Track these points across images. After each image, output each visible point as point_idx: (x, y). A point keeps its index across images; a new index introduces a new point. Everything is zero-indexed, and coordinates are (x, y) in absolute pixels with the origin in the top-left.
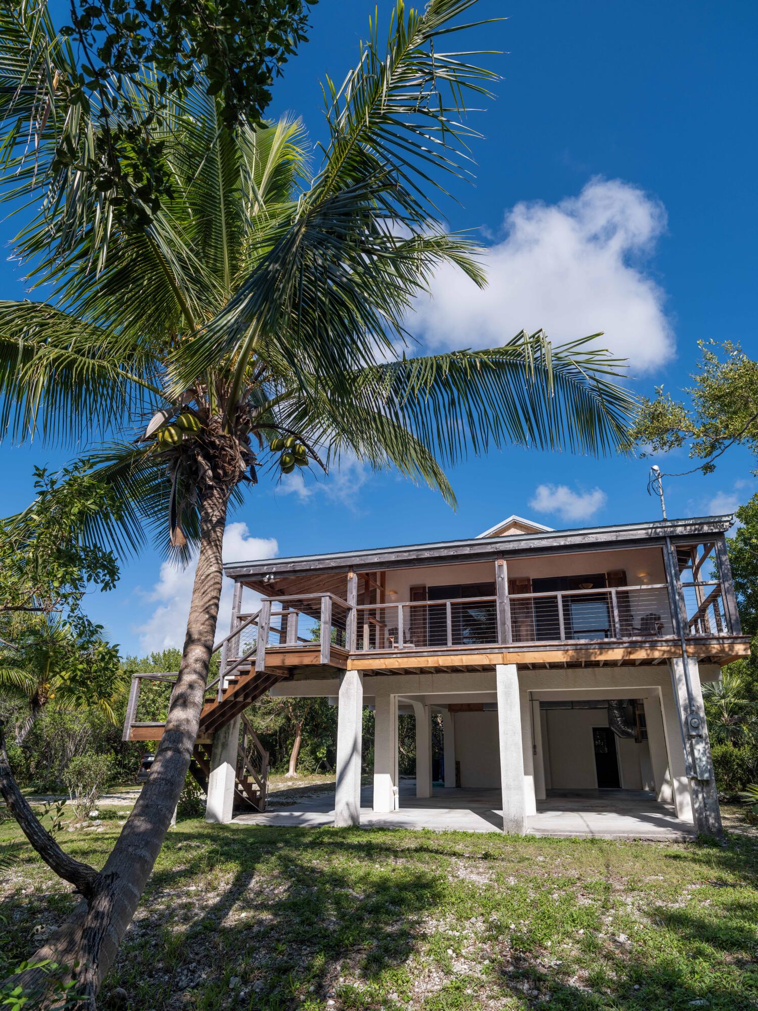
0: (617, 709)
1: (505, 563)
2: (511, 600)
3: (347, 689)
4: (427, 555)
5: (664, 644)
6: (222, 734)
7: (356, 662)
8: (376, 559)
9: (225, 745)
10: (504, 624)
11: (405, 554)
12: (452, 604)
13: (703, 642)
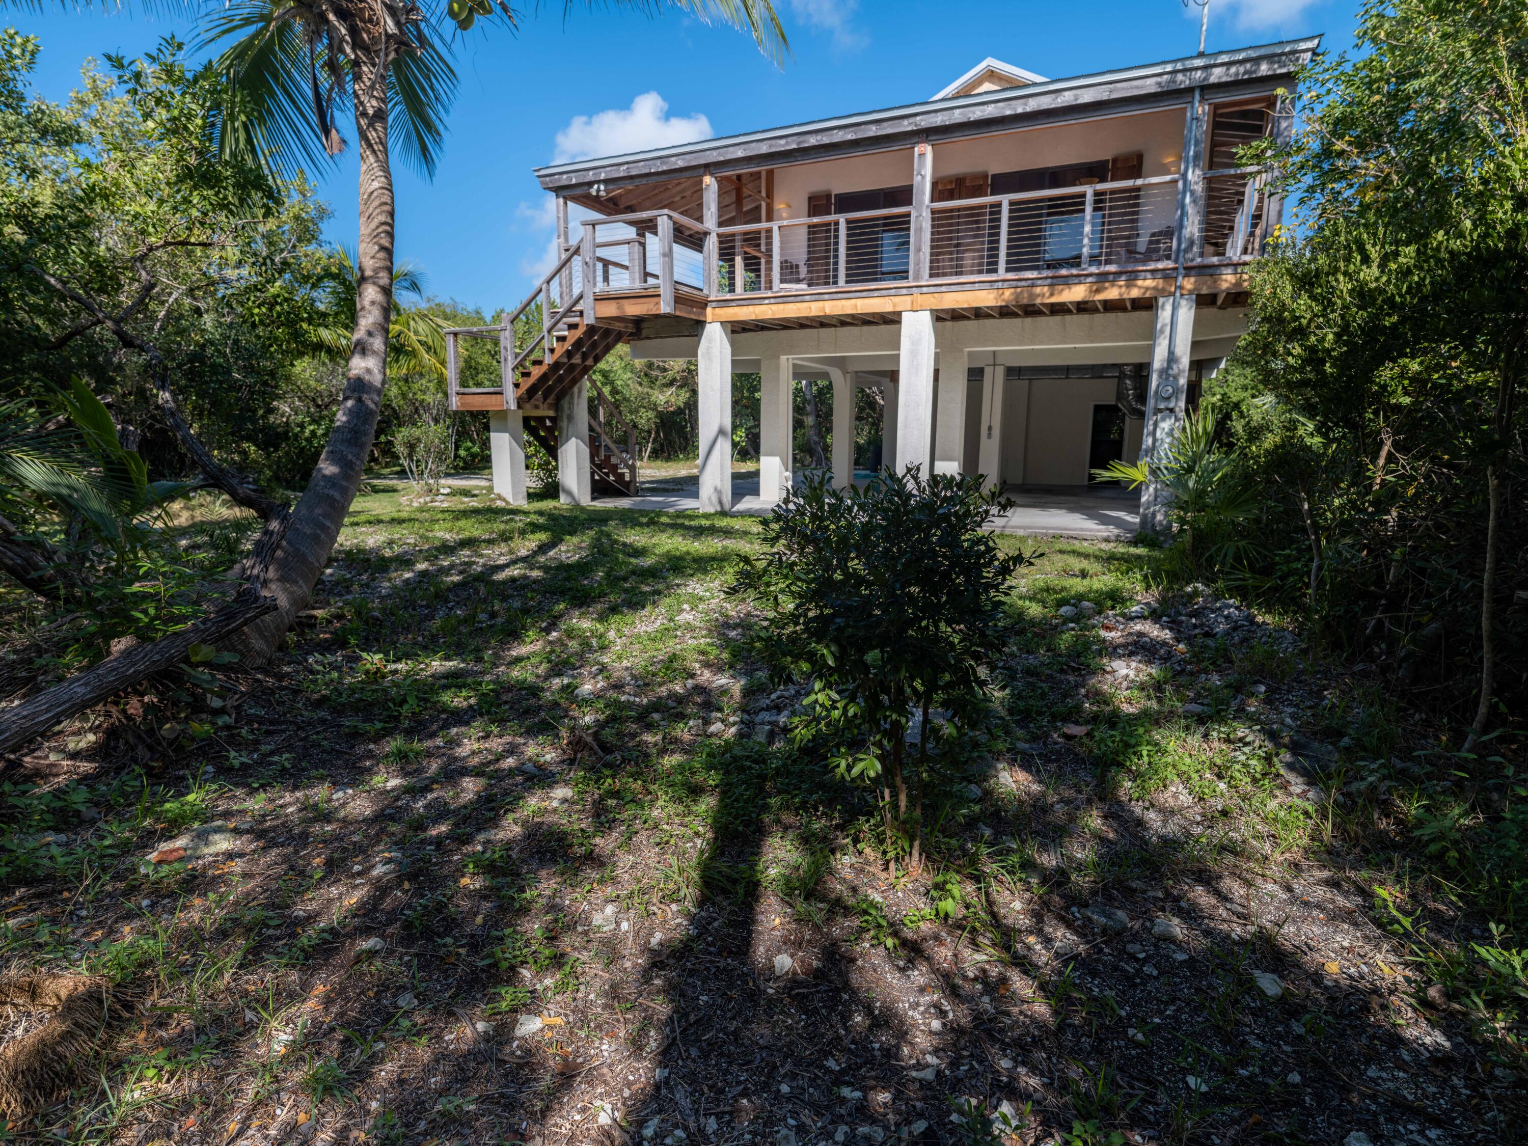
0: (1130, 377)
1: (928, 150)
2: (933, 212)
3: (708, 348)
4: (813, 141)
5: (1149, 275)
6: (565, 403)
7: (718, 311)
8: (740, 153)
9: (570, 418)
10: (919, 250)
11: (783, 142)
12: (848, 222)
13: (1211, 271)
